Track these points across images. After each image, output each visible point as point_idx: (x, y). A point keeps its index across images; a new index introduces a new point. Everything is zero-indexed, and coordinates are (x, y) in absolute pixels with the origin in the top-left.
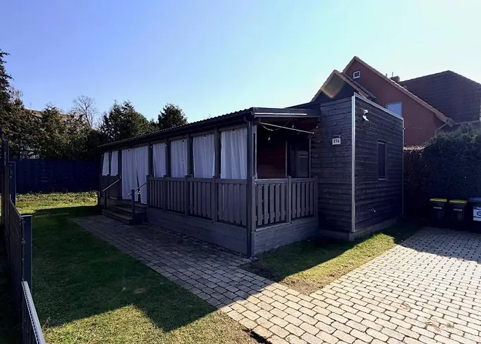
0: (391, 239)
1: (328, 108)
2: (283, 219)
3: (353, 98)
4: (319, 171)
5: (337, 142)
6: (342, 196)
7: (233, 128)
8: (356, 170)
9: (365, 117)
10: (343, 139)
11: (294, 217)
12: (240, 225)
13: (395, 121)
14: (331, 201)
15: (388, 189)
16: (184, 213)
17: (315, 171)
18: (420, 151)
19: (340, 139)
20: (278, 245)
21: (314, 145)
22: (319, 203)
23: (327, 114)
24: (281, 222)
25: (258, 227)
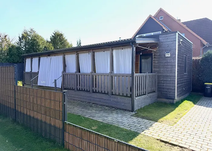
0: (191, 102)
1: (163, 38)
2: (144, 93)
3: (177, 34)
4: (158, 69)
5: (168, 55)
6: (170, 82)
7: (122, 48)
8: (178, 69)
9: (181, 43)
10: (171, 54)
11: (148, 92)
12: (127, 96)
13: (190, 45)
14: (165, 84)
15: (187, 78)
16: (89, 91)
17: (156, 69)
18: (199, 60)
19: (170, 54)
20: (143, 106)
21: (156, 57)
22: (158, 85)
23: (162, 41)
24: (144, 95)
25: (136, 97)
